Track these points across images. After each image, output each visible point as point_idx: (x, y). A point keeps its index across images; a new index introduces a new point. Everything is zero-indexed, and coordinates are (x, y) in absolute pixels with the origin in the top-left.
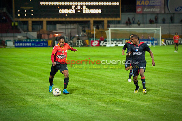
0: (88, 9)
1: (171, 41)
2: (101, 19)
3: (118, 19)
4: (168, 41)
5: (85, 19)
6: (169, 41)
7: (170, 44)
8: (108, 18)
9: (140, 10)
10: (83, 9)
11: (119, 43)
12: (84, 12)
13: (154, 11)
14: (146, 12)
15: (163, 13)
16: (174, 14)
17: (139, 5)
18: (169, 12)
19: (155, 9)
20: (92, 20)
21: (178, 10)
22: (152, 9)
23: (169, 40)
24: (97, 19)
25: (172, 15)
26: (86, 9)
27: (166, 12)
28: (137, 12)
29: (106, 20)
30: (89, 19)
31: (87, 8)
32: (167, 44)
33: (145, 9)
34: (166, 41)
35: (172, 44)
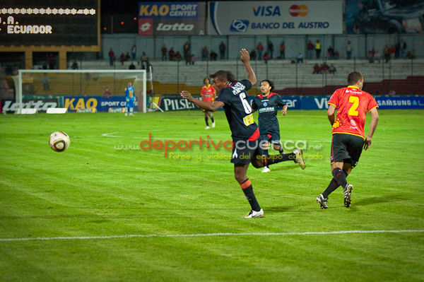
0: (19, 25)
1: (176, 101)
2: (53, 49)
3: (94, 49)
4: (169, 100)
5: (12, 49)
6: (173, 101)
7: (174, 108)
8: (69, 45)
9: (147, 28)
10: (9, 23)
11: (49, 106)
12: (10, 31)
13: (180, 29)
14: (161, 31)
15: (201, 35)
16: (227, 37)
17: (144, 16)
18: (216, 34)
19: (182, 25)
20: (29, 51)
21: (237, 27)
22: (176, 25)
23: (171, 99)
24: (43, 49)
25: (225, 41)
26: (14, 25)
27: (209, 33)
28: (140, 32)
29: (63, 50)
30: (22, 48)
31: (17, 23)
32: (167, 109)
33: (160, 25)
34: (165, 101)
35: (177, 108)
